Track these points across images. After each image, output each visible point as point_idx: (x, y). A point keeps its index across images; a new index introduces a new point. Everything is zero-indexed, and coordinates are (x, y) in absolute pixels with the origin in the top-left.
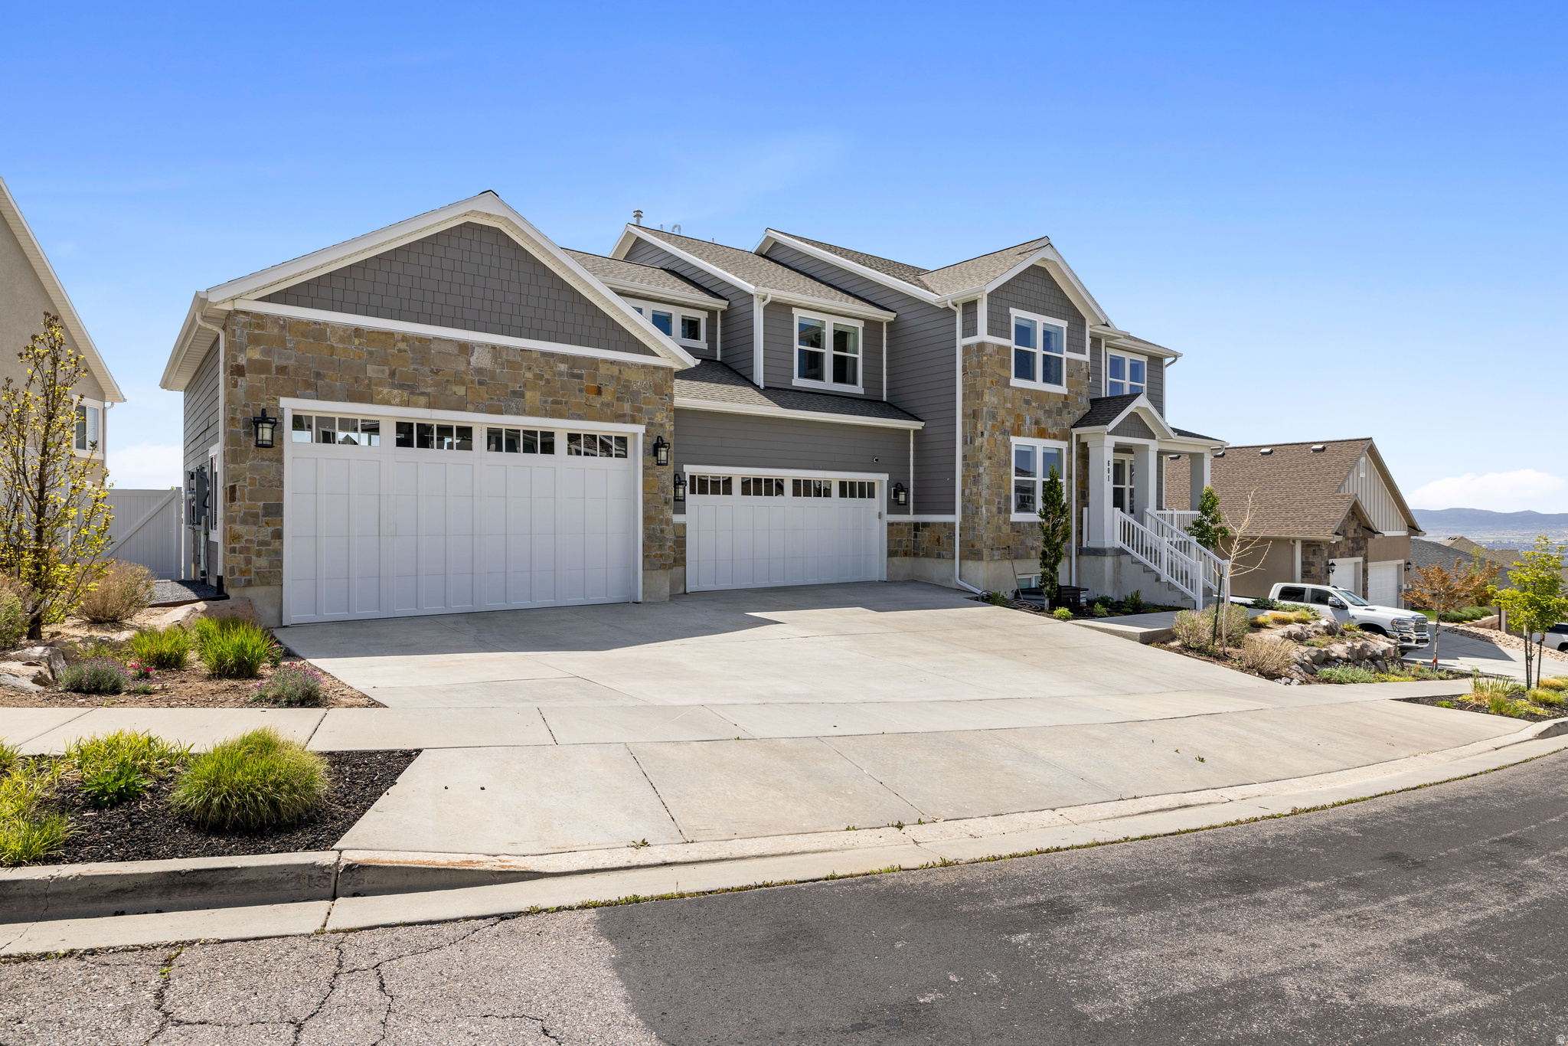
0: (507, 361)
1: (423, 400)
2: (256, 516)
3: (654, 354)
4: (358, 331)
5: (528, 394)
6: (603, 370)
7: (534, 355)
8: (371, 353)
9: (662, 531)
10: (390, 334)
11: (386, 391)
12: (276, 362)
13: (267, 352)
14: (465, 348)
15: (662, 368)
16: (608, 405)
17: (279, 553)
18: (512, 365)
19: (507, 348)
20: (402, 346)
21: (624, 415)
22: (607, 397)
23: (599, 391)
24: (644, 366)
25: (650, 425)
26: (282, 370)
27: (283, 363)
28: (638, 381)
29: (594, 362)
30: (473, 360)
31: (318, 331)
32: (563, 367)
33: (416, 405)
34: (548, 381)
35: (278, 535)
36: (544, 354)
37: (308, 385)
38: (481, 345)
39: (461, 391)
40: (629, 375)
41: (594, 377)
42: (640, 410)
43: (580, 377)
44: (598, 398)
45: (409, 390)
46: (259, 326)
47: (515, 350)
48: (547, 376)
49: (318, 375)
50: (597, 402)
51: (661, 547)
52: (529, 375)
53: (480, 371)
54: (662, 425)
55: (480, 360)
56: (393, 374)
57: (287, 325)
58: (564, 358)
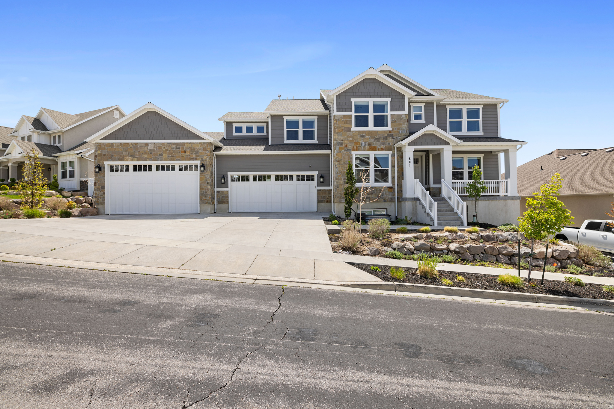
0: (158, 147)
1: (136, 159)
2: (100, 189)
3: (204, 139)
4: (121, 144)
5: (164, 155)
6: (186, 146)
7: (165, 144)
8: (124, 149)
9: (206, 192)
10: (128, 144)
11: (127, 158)
12: (103, 153)
13: (102, 152)
14: (147, 145)
15: (206, 143)
16: (188, 156)
17: (104, 198)
18: (159, 147)
19: (158, 143)
20: (131, 146)
21: (193, 158)
22: (187, 153)
23: (185, 152)
24: (200, 143)
25: (202, 160)
26: (105, 155)
27: (105, 153)
28: (197, 148)
29: (183, 144)
30: (149, 147)
31: (112, 145)
32: (174, 146)
33: (134, 161)
34: (170, 151)
35: (104, 193)
36: (168, 143)
37: (110, 158)
38: (151, 143)
39: (146, 156)
40: (194, 146)
41: (183, 148)
42: (198, 156)
43: (179, 148)
44: (185, 154)
45: (133, 157)
46: (100, 146)
47: (160, 143)
48: (169, 149)
49: (112, 156)
50: (184, 155)
51: (206, 197)
52: (164, 150)
53: (150, 150)
54: (206, 160)
55: (151, 147)
56: (129, 153)
57: (105, 144)
58: (174, 144)
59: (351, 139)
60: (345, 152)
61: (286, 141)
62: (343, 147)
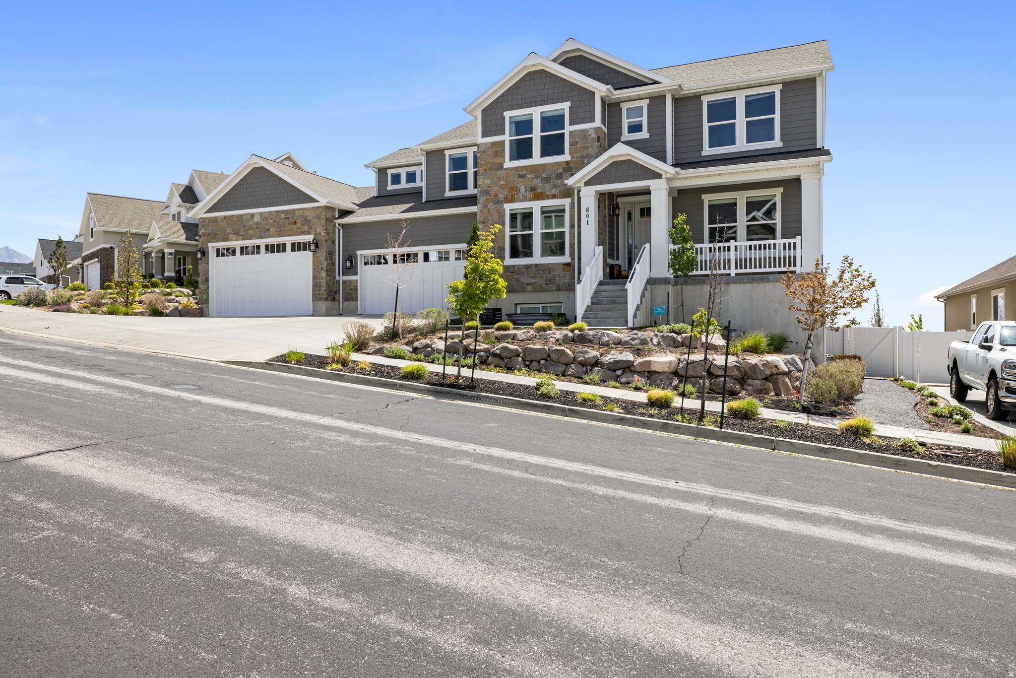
0: (265, 217)
1: (241, 237)
2: (204, 282)
3: (318, 201)
4: (225, 217)
5: (271, 229)
6: (297, 213)
7: (273, 213)
8: (228, 224)
9: (320, 282)
10: (232, 216)
11: (231, 236)
12: (207, 232)
13: (205, 230)
14: (252, 215)
15: (320, 207)
16: (298, 228)
17: (208, 293)
18: (266, 219)
19: (265, 212)
20: (236, 219)
21: (305, 232)
22: (298, 225)
23: (295, 223)
24: (313, 208)
25: (315, 234)
26: (209, 234)
27: (209, 232)
28: (310, 215)
29: (293, 211)
30: (254, 219)
31: (215, 220)
32: (283, 216)
33: (239, 240)
34: (278, 222)
35: (208, 288)
36: (277, 212)
37: (214, 238)
38: (257, 213)
39: (251, 232)
40: (307, 213)
41: (293, 217)
42: (311, 228)
43: (288, 218)
44: (295, 226)
45: (238, 235)
46: (204, 222)
47: (267, 212)
48: (278, 221)
49: (216, 234)
50: (294, 227)
51: (319, 290)
52: (271, 221)
53: (257, 223)
54: (320, 233)
55: (257, 219)
56: (233, 230)
57: (210, 219)
58: (283, 212)
59: (503, 182)
60: (493, 207)
61: (448, 194)
62: (491, 198)
